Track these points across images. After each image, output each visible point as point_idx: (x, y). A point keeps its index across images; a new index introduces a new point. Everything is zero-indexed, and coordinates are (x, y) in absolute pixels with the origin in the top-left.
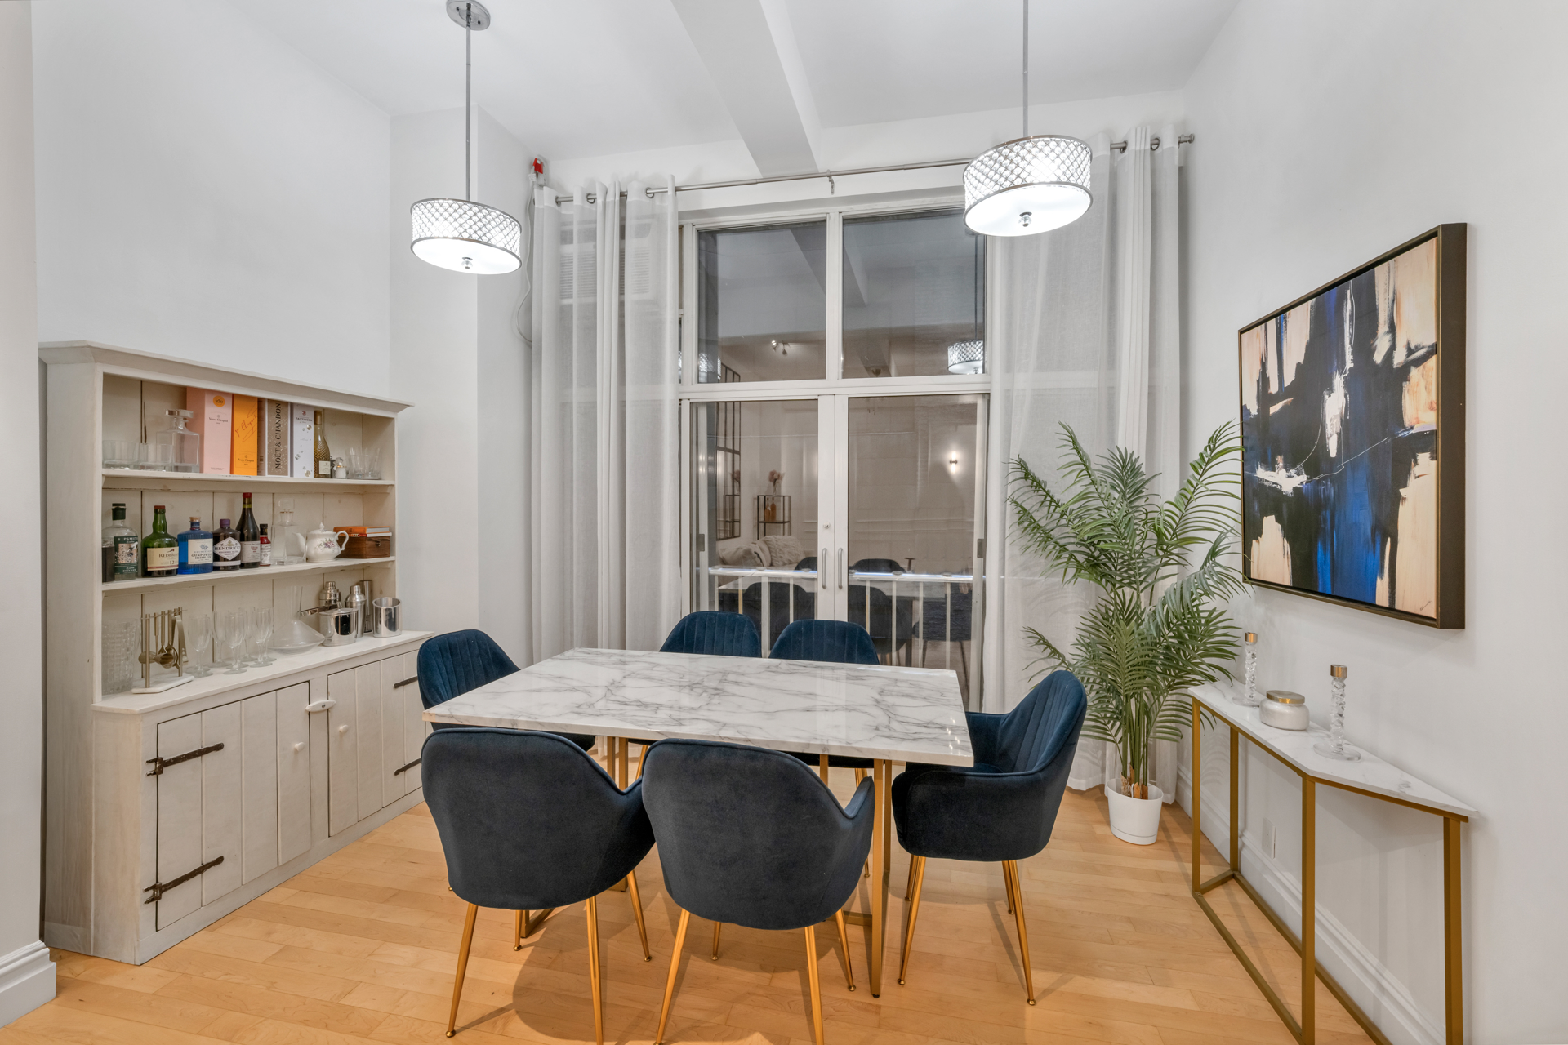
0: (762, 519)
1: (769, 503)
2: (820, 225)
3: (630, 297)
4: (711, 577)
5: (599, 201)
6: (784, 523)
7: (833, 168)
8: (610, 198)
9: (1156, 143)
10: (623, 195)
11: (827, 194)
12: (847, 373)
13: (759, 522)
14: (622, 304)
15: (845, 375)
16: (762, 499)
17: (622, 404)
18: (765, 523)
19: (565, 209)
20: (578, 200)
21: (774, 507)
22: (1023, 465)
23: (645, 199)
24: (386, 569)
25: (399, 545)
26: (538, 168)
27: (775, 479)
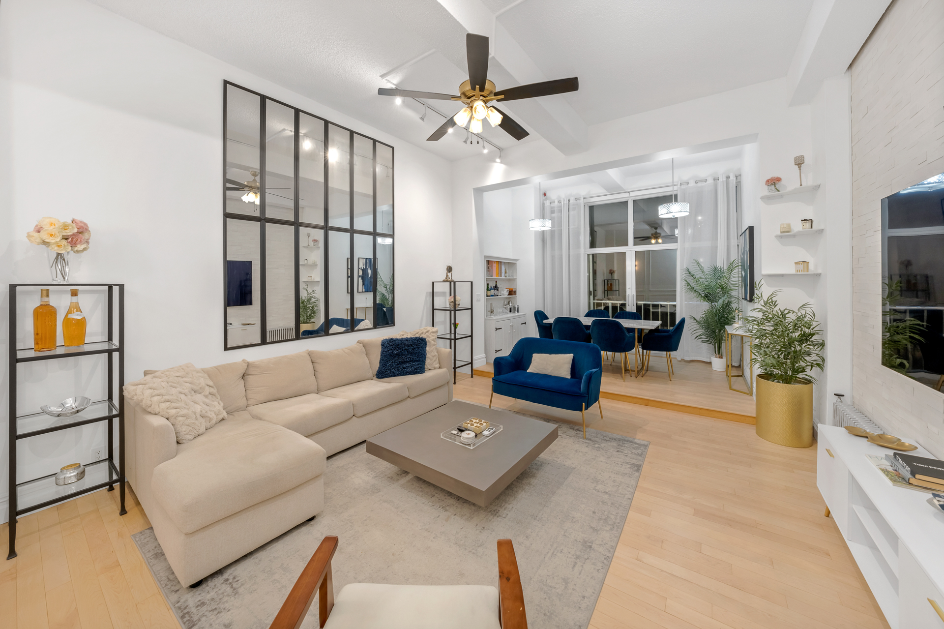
0: (606, 289)
1: (609, 283)
2: (627, 202)
3: (571, 227)
4: (594, 303)
5: (562, 203)
6: (616, 291)
7: (629, 190)
8: (565, 202)
9: (728, 178)
10: (569, 201)
11: (628, 196)
12: (635, 244)
13: (605, 291)
14: (569, 229)
15: (635, 245)
16: (606, 281)
17: (569, 255)
18: (607, 291)
19: (552, 205)
20: (556, 203)
21: (611, 285)
22: (688, 270)
23: (575, 201)
24: (514, 298)
25: (517, 293)
26: (545, 195)
27: (612, 272)
